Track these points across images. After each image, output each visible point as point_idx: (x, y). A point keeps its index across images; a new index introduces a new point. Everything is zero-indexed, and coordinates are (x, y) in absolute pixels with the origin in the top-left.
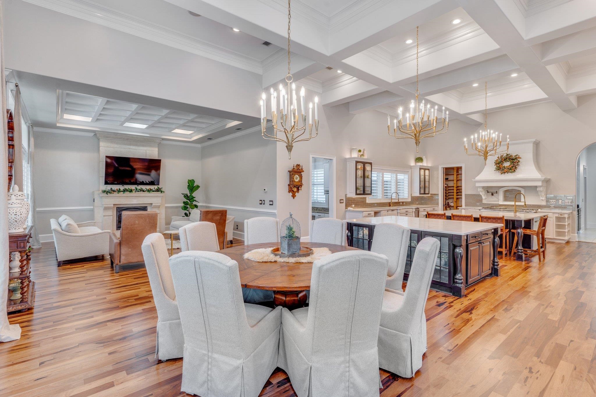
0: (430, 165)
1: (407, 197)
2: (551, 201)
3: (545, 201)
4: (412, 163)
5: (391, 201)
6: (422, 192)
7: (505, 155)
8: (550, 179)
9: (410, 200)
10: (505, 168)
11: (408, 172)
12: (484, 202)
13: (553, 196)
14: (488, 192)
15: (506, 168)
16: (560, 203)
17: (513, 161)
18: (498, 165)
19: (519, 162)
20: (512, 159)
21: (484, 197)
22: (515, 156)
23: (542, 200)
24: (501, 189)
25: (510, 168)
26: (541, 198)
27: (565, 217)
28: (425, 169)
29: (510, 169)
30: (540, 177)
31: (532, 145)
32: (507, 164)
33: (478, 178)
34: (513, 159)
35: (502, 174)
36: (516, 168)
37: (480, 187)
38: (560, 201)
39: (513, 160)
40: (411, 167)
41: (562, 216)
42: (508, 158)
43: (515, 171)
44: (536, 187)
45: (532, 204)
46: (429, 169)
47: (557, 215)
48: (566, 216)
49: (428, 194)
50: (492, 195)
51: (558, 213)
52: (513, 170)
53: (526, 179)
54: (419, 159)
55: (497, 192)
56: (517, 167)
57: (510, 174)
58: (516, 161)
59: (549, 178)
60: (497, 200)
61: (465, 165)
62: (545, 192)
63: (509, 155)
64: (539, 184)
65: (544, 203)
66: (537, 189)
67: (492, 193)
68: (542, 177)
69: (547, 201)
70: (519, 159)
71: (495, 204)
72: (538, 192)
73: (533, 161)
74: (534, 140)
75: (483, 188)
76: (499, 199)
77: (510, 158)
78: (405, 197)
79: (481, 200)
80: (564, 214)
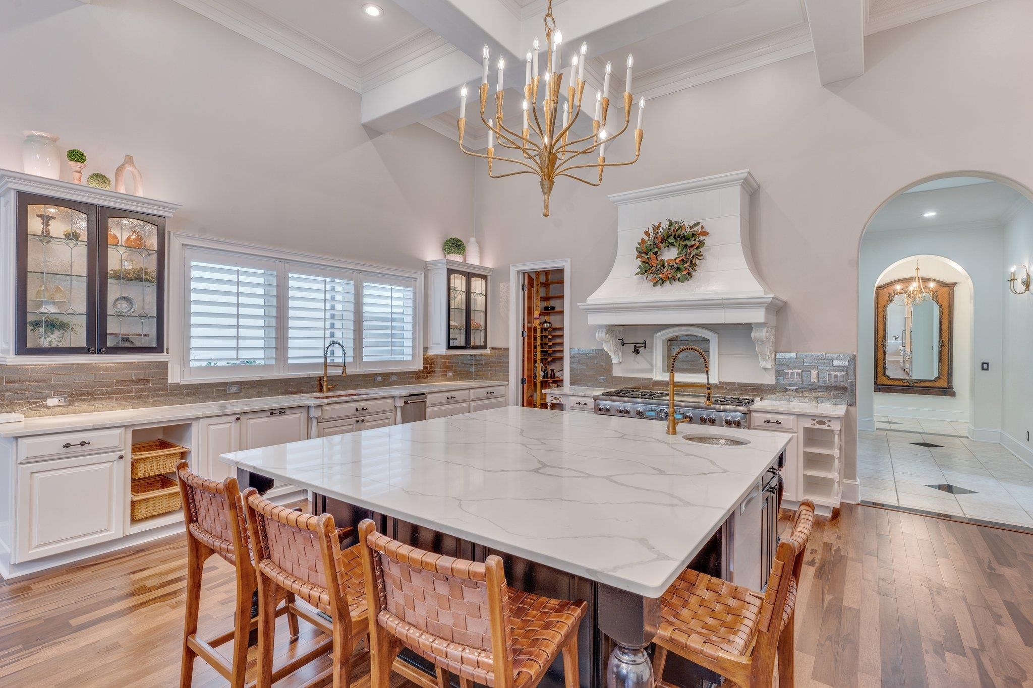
0: (489, 264)
1: (410, 358)
2: (790, 371)
3: (773, 373)
4: (432, 253)
5: (325, 374)
6: (460, 341)
7: (665, 225)
8: (785, 303)
9: (419, 366)
10: (663, 266)
11: (414, 279)
12: (617, 372)
13: (793, 355)
14: (623, 344)
15: (666, 265)
16: (814, 379)
17: (687, 242)
18: (646, 257)
19: (702, 244)
20: (684, 236)
21: (615, 360)
22: (691, 228)
23: (765, 369)
24: (659, 334)
25: (676, 266)
26: (763, 364)
27: (833, 431)
28: (469, 276)
29: (678, 269)
30: (762, 295)
31: (738, 189)
32: (670, 254)
33: (595, 298)
34: (685, 238)
35: (655, 284)
36: (693, 265)
37: (600, 326)
38: (814, 373)
39: (685, 240)
40: (426, 267)
41: (824, 427)
42: (673, 234)
43: (689, 274)
44: (748, 327)
45: (737, 381)
46: (485, 277)
47: (808, 424)
48: (836, 426)
49: (484, 347)
50: (637, 352)
51: (813, 417)
52: (684, 273)
53: (720, 302)
54: (455, 245)
55: (645, 343)
56: (697, 262)
57: (677, 284)
58: (693, 243)
59: (784, 298)
60: (648, 366)
61: (571, 261)
62: (774, 345)
63: (677, 226)
64: (757, 316)
65: (769, 379)
66: (753, 335)
67: (635, 347)
68: (765, 293)
69: (778, 374)
70: (702, 238)
71: (643, 379)
72: (754, 343)
73: (742, 243)
74: (743, 173)
75: (611, 329)
76: (652, 366)
77: (678, 233)
78: (406, 358)
79: (607, 367)
80: (830, 418)
